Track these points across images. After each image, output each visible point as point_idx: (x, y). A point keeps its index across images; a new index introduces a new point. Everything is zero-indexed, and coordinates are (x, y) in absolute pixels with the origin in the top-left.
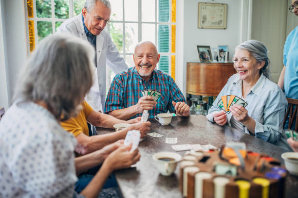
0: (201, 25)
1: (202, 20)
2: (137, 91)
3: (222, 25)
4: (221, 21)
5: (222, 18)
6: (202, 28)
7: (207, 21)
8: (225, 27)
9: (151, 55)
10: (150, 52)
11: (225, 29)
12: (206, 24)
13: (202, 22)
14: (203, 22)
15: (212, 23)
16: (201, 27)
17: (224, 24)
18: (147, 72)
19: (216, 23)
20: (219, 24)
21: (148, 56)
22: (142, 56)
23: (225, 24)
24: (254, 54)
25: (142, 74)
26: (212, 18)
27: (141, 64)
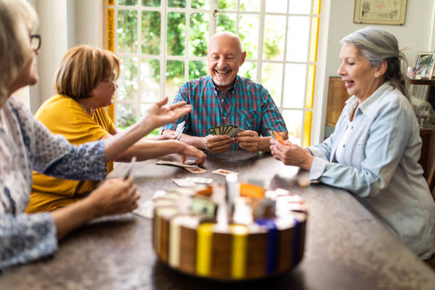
0: (359, 17)
1: (361, 10)
2: (211, 105)
3: (397, 18)
4: (396, 12)
5: (398, 8)
6: (361, 23)
7: (371, 11)
8: (402, 22)
9: (230, 56)
10: (230, 52)
11: (401, 25)
12: (368, 16)
13: (361, 14)
14: (363, 12)
15: (379, 15)
16: (359, 21)
17: (400, 17)
18: (224, 80)
19: (386, 15)
20: (391, 16)
21: (226, 58)
22: (217, 58)
23: (403, 18)
24: (364, 52)
25: (218, 83)
26: (380, 7)
27: (216, 68)
